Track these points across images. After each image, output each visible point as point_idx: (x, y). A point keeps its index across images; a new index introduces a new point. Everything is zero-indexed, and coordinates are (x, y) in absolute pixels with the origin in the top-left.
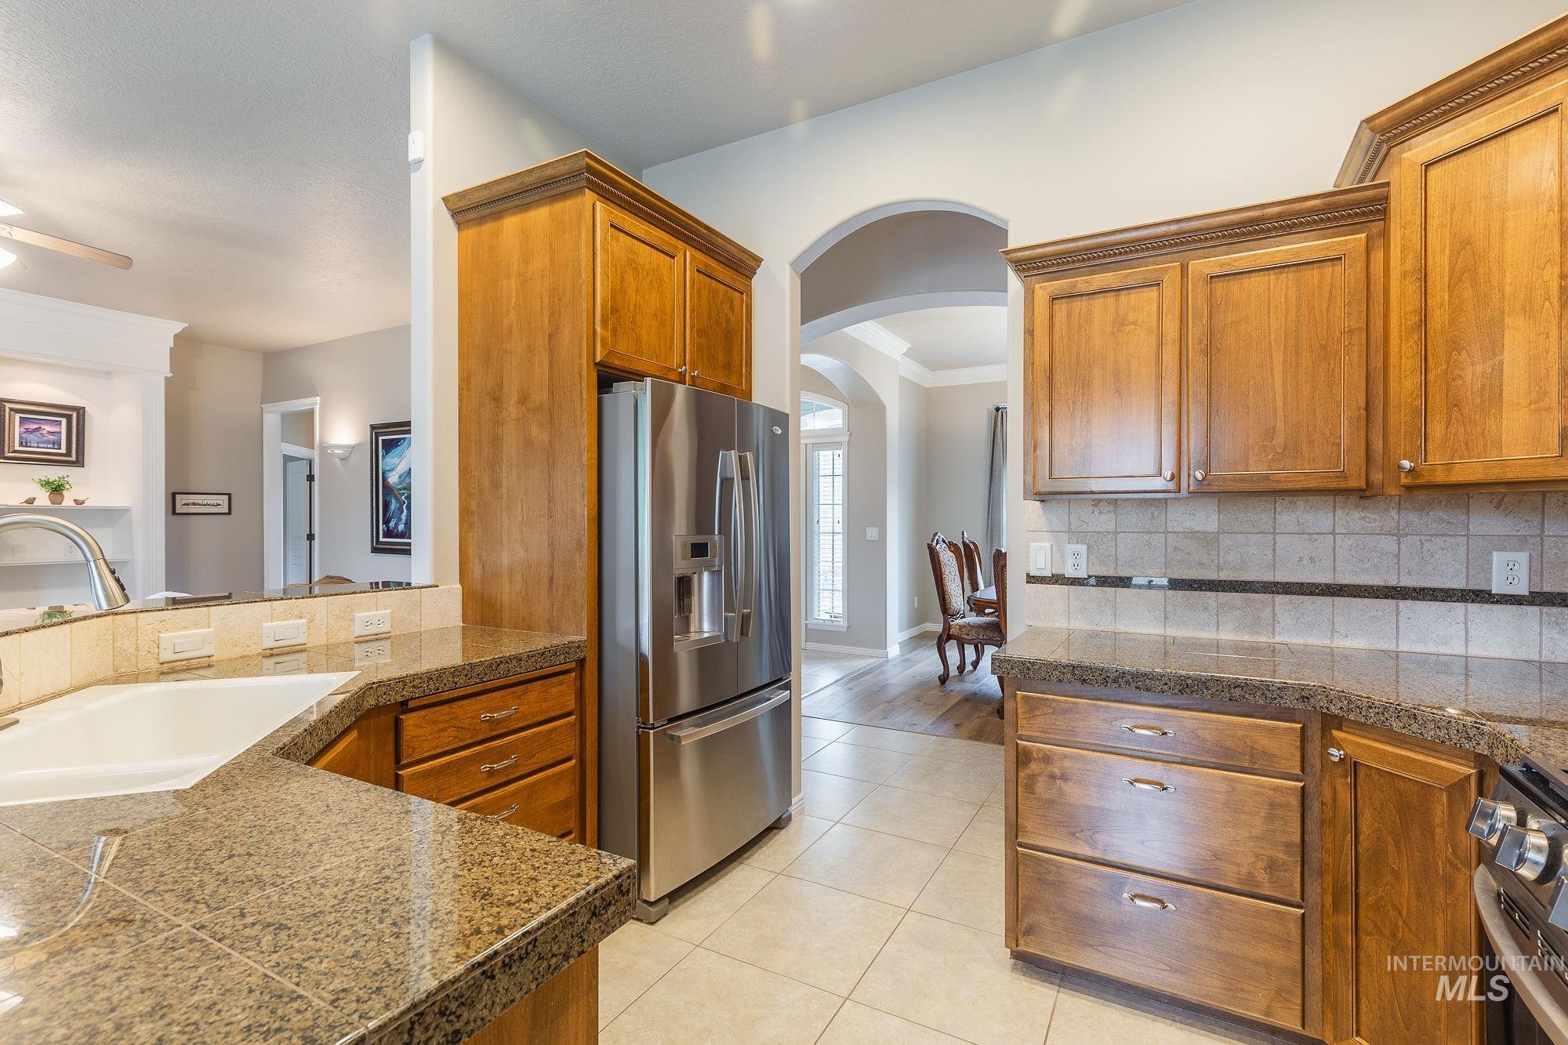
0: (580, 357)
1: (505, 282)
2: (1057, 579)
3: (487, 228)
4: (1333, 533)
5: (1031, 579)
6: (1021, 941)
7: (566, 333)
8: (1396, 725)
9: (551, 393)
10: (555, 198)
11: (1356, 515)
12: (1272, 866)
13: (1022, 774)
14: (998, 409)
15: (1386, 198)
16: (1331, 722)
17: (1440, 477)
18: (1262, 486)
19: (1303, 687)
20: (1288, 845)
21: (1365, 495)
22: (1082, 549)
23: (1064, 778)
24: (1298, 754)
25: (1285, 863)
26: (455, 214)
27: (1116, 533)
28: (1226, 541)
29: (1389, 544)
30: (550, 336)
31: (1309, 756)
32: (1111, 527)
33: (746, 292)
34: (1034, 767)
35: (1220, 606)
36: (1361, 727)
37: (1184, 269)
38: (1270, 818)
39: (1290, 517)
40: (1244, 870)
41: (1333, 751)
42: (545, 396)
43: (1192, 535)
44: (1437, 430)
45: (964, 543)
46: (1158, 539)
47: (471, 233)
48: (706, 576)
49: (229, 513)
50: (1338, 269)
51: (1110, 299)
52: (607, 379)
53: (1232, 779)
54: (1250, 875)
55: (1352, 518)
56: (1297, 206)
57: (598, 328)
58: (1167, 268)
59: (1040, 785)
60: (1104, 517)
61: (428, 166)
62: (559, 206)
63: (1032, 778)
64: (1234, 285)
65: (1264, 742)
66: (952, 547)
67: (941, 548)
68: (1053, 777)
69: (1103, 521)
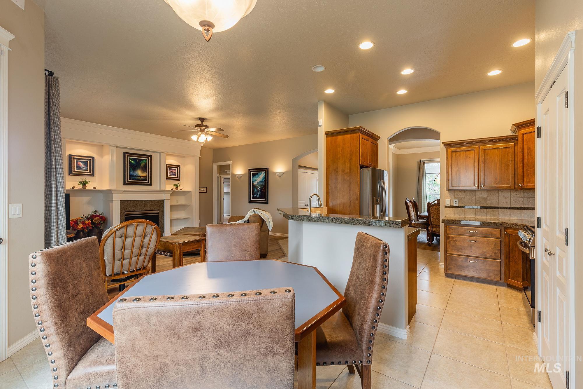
0: (357, 163)
1: (338, 148)
2: (452, 207)
3: (334, 138)
4: (510, 197)
5: (446, 207)
6: (448, 271)
7: (354, 159)
8: (515, 227)
9: (350, 170)
10: (351, 134)
11: (515, 194)
12: (495, 253)
13: (448, 241)
14: (420, 161)
15: (517, 137)
16: (506, 228)
17: (526, 187)
18: (495, 188)
19: (500, 223)
20: (498, 249)
21: (515, 189)
22: (457, 200)
23: (456, 241)
24: (500, 234)
25: (498, 253)
26: (326, 134)
27: (465, 197)
28: (488, 199)
29: (521, 199)
30: (350, 160)
31: (502, 234)
32: (464, 196)
33: (377, 144)
34: (450, 239)
35: (487, 212)
36: (510, 228)
37: (479, 147)
38: (495, 245)
39: (501, 194)
40: (490, 254)
41: (506, 233)
42: (349, 171)
43: (481, 197)
44: (525, 179)
45: (414, 201)
46: (474, 198)
47: (330, 138)
48: (378, 206)
49: (206, 192)
50: (509, 149)
51: (464, 152)
52: (362, 167)
53: (488, 239)
54: (491, 255)
55: (514, 194)
56: (501, 138)
57: (360, 158)
58: (476, 147)
59: (451, 243)
60: (462, 194)
61: (323, 126)
62: (352, 135)
63: (450, 241)
64: (489, 151)
65: (494, 232)
66: (410, 202)
67: (408, 202)
68: (454, 241)
69: (462, 195)
